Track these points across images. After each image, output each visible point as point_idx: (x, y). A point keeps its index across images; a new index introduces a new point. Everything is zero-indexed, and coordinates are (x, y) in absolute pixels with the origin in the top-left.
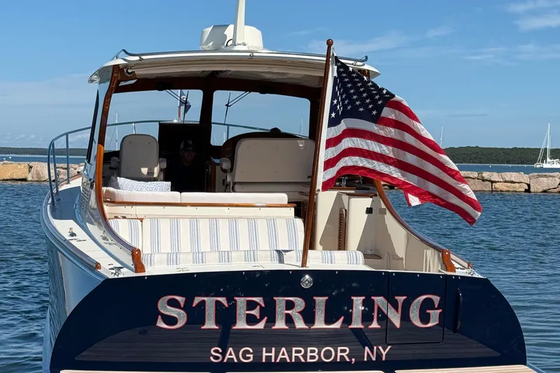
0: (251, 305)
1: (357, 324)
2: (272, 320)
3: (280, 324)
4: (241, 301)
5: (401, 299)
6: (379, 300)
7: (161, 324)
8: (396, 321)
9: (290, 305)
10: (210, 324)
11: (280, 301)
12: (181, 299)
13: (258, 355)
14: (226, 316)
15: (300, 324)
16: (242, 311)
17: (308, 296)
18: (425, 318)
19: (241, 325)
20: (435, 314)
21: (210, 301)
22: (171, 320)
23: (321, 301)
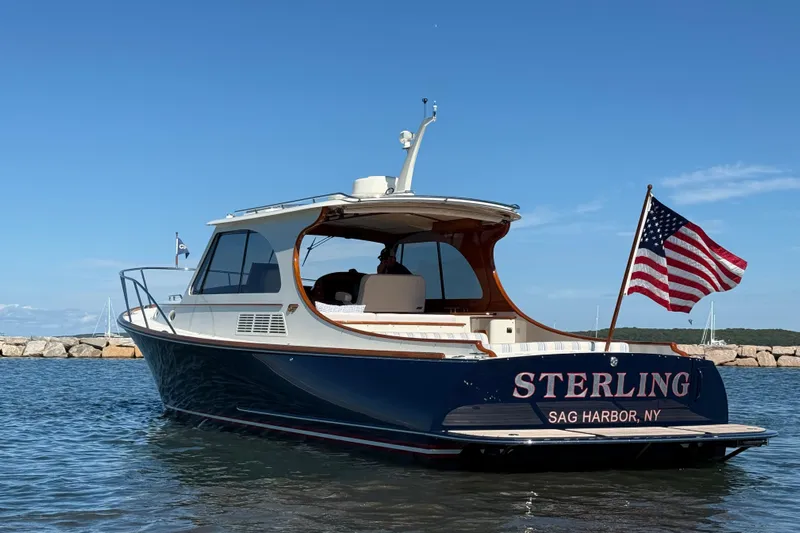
0: (578, 379)
1: (642, 393)
2: (590, 391)
3: (596, 394)
4: (572, 376)
5: (668, 375)
6: (656, 376)
7: (516, 394)
8: (665, 391)
9: (603, 379)
10: (550, 394)
11: (597, 376)
12: (532, 376)
13: (580, 419)
14: (561, 387)
15: (608, 394)
16: (572, 384)
17: (613, 372)
18: (680, 390)
19: (570, 394)
20: (686, 386)
21: (551, 376)
22: (523, 391)
23: (622, 376)
